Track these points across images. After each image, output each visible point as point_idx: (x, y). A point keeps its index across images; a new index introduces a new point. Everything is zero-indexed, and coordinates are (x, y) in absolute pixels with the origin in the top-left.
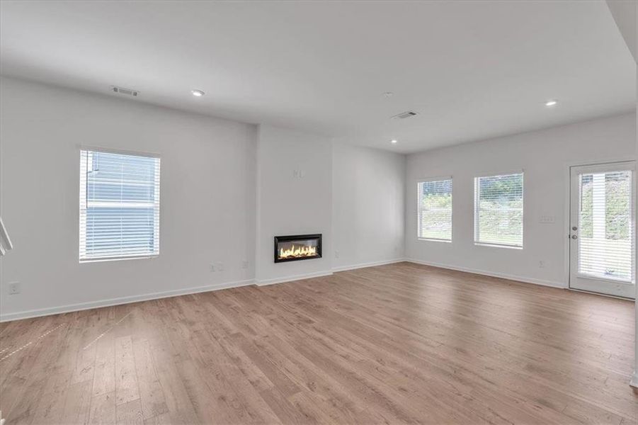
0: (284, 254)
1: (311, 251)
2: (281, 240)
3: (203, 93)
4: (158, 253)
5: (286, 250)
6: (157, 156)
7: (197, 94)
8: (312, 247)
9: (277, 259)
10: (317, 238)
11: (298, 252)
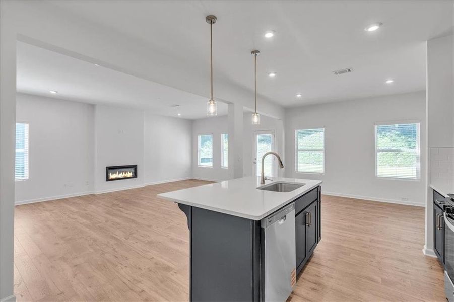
0: (112, 176)
1: (129, 175)
2: (110, 169)
3: (57, 92)
4: (28, 178)
5: (113, 174)
6: (27, 123)
7: (53, 92)
8: (130, 172)
9: (108, 179)
10: (135, 167)
11: (121, 176)
